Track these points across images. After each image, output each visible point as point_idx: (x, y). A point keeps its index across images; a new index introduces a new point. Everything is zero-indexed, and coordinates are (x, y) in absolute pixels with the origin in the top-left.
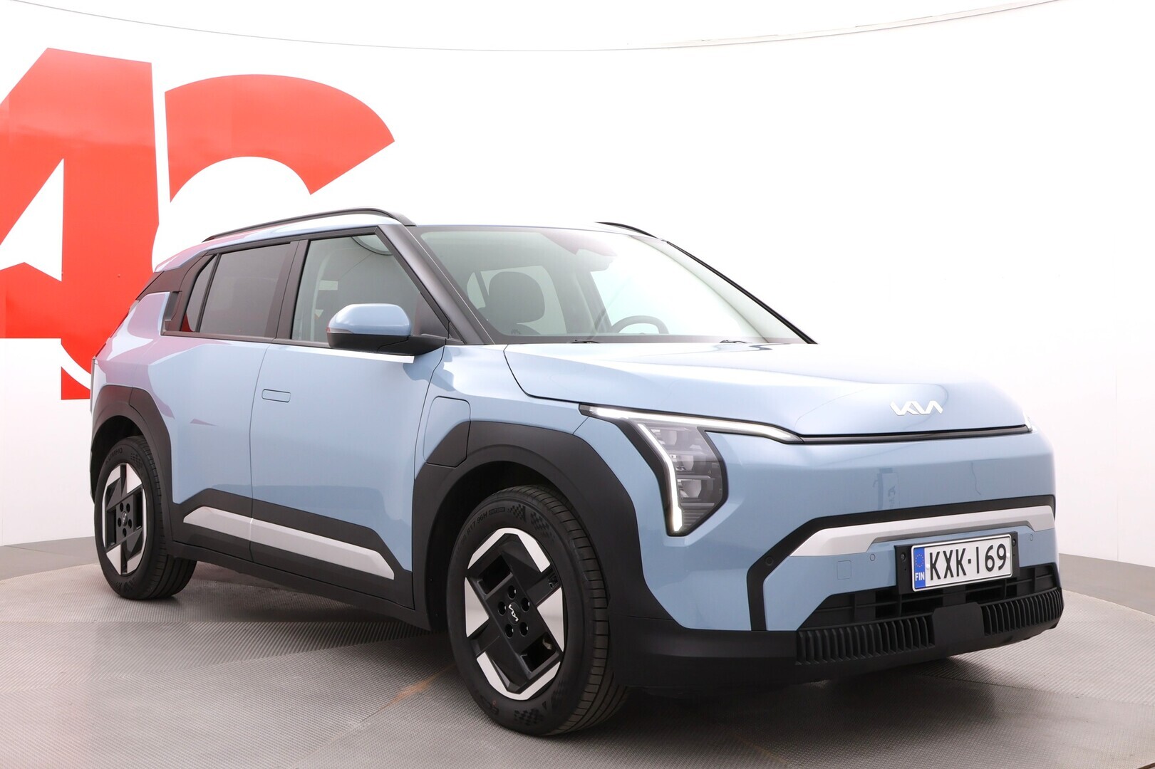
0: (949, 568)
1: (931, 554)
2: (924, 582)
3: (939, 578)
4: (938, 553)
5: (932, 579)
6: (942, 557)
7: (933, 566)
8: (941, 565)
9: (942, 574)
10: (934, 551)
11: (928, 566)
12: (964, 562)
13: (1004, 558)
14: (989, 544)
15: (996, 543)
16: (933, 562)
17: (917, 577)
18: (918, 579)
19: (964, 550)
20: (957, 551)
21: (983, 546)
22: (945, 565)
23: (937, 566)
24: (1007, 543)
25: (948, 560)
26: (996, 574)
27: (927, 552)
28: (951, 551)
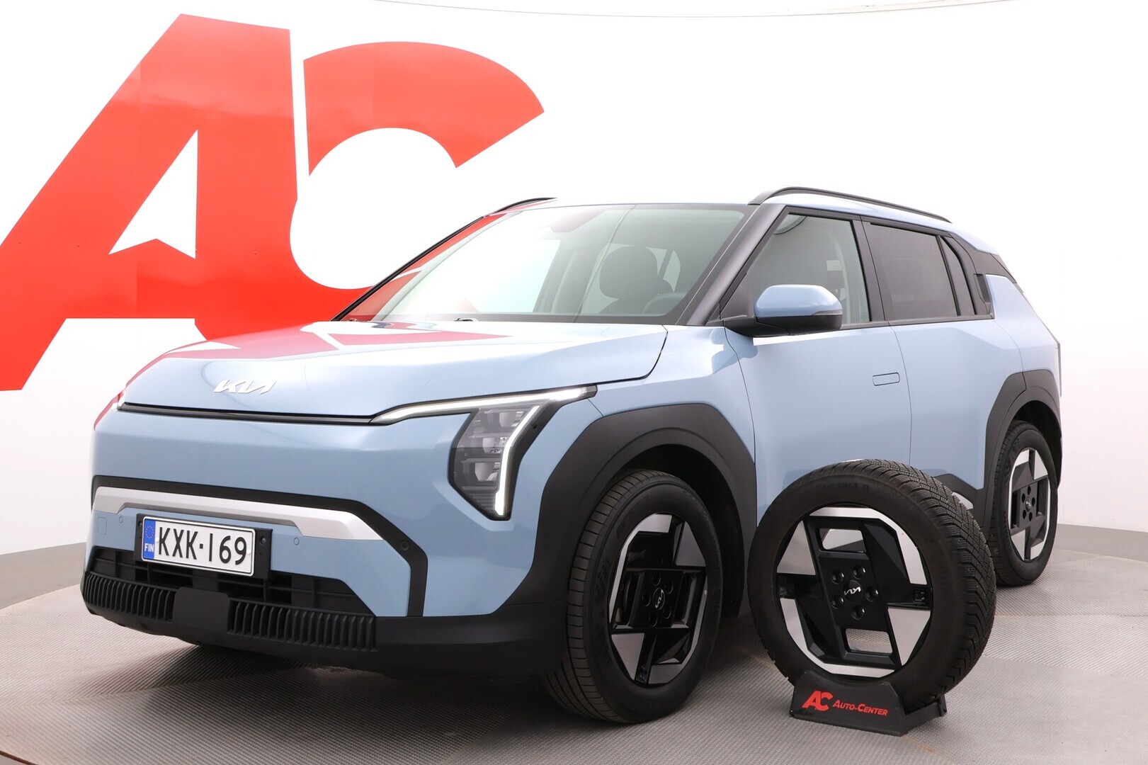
0: (178, 547)
1: (161, 529)
2: (152, 554)
3: (167, 554)
4: (168, 530)
5: (160, 553)
6: (171, 534)
7: (162, 541)
8: (171, 542)
9: (171, 551)
10: (165, 526)
11: (157, 539)
12: (196, 545)
13: (243, 553)
14: (227, 533)
15: (235, 535)
16: (163, 537)
17: (146, 547)
18: (147, 549)
19: (196, 533)
20: (188, 532)
21: (219, 535)
22: (175, 543)
23: (166, 542)
24: (250, 538)
25: (178, 539)
26: (231, 567)
27: (158, 525)
28: (182, 531)
